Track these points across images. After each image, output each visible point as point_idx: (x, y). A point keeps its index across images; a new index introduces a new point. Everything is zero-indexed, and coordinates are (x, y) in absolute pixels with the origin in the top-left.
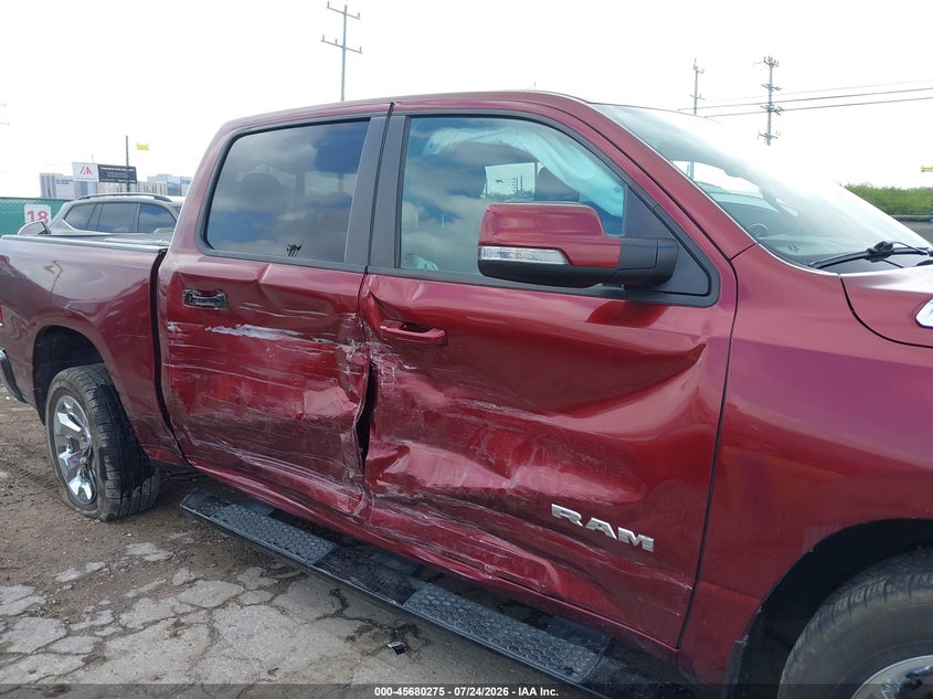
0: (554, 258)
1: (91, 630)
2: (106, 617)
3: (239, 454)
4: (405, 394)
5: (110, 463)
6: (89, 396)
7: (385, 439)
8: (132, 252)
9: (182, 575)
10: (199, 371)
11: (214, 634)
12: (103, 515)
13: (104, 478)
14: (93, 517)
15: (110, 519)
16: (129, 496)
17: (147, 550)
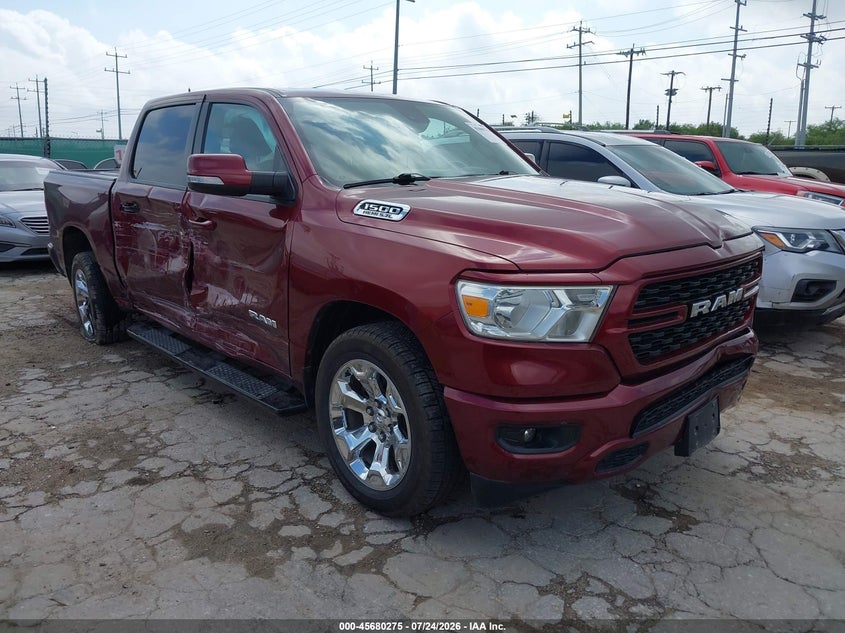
0: (217, 181)
1: (65, 387)
2: (76, 382)
3: (151, 298)
4: (205, 258)
5: (99, 308)
6: (87, 268)
7: (199, 284)
8: (103, 180)
9: (127, 368)
10: (129, 250)
11: (126, 391)
12: (97, 341)
13: (96, 318)
14: (92, 342)
15: (102, 344)
16: (111, 329)
17: (114, 358)
